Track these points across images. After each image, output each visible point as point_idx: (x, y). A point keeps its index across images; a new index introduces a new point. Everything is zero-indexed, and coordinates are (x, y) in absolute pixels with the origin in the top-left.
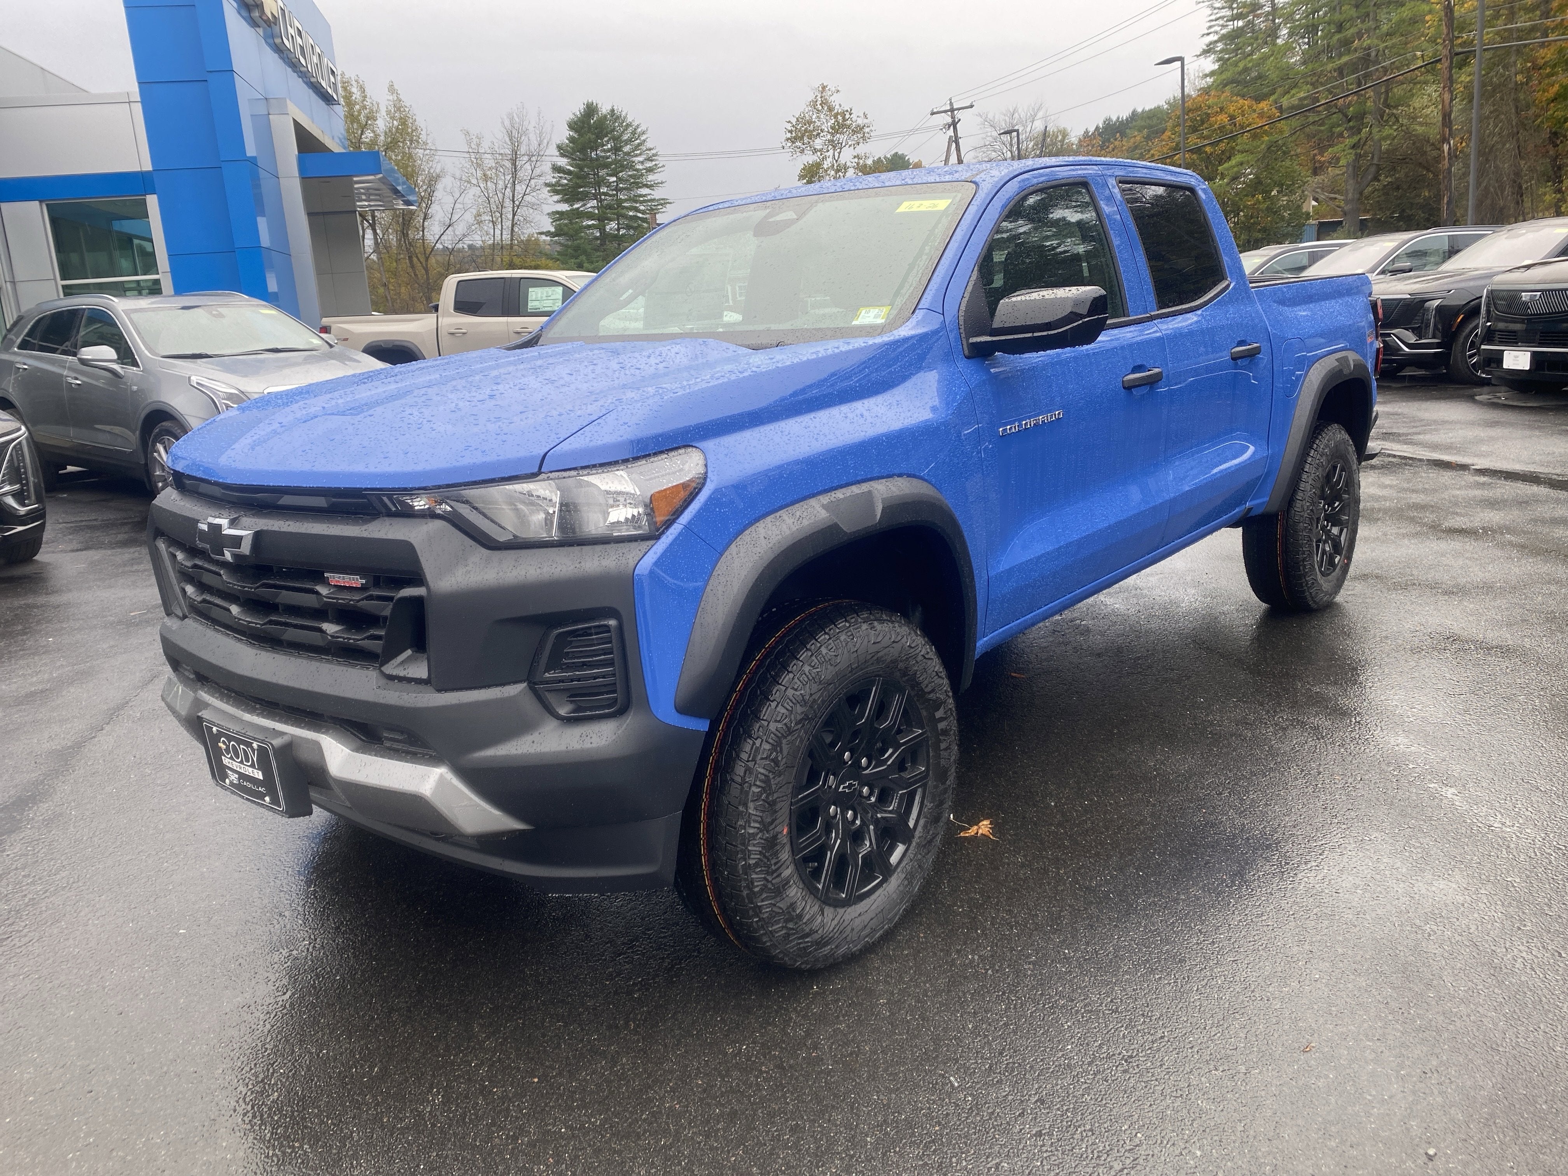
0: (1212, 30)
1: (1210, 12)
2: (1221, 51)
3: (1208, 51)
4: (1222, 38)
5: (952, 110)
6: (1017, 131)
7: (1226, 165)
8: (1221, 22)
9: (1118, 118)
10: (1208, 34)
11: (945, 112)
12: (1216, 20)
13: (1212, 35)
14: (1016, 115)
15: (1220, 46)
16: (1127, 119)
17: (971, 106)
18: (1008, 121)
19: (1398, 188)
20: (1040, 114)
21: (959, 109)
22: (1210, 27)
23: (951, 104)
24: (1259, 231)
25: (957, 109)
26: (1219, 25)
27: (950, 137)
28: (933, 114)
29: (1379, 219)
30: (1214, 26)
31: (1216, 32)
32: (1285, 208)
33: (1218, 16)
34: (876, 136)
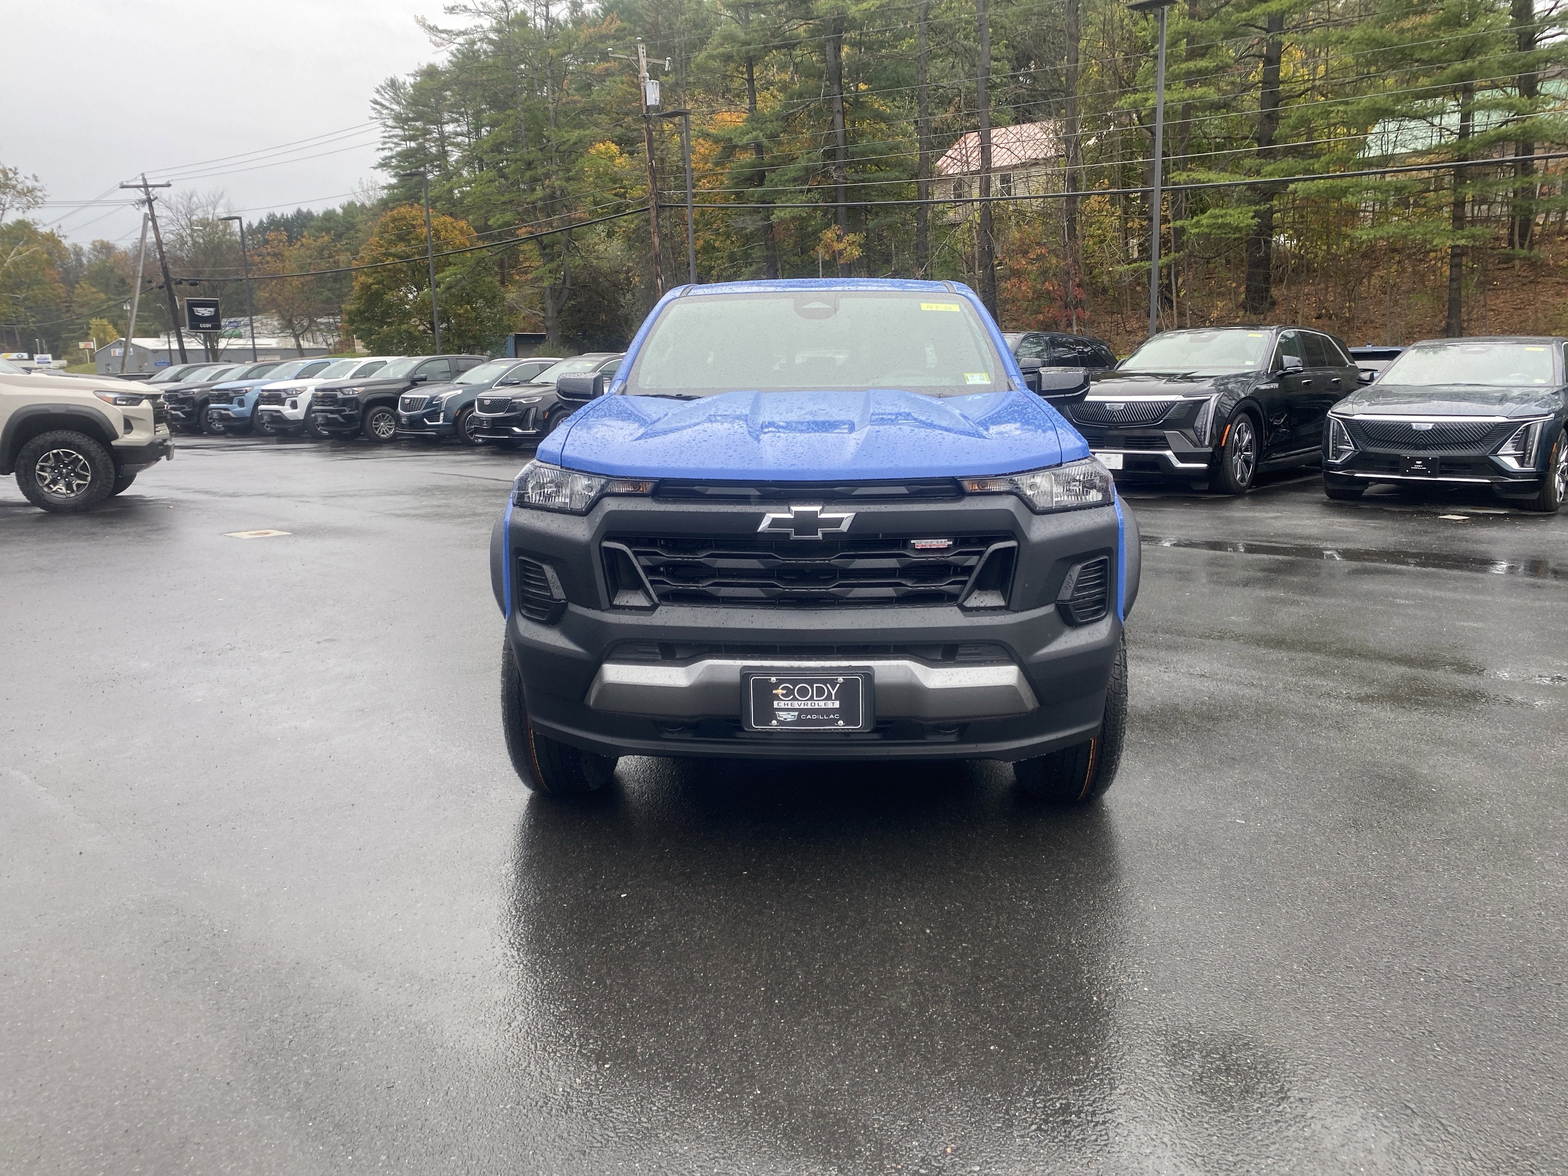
0: (387, 146)
1: (383, 129)
2: (397, 167)
3: (384, 164)
4: (399, 154)
5: (146, 186)
6: (239, 218)
7: (441, 275)
8: (396, 140)
9: (283, 215)
10: (383, 149)
11: (138, 187)
12: (390, 137)
13: (386, 151)
14: (195, 199)
15: (394, 162)
16: (292, 218)
17: (169, 185)
18: (185, 204)
19: (580, 311)
20: (222, 202)
21: (154, 186)
22: (385, 143)
23: (144, 180)
24: (470, 338)
25: (151, 186)
26: (393, 143)
27: (146, 215)
28: (123, 187)
29: (568, 336)
30: (388, 142)
31: (391, 149)
32: (489, 319)
33: (391, 134)
34: (51, 202)
